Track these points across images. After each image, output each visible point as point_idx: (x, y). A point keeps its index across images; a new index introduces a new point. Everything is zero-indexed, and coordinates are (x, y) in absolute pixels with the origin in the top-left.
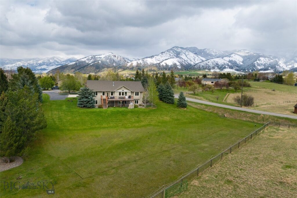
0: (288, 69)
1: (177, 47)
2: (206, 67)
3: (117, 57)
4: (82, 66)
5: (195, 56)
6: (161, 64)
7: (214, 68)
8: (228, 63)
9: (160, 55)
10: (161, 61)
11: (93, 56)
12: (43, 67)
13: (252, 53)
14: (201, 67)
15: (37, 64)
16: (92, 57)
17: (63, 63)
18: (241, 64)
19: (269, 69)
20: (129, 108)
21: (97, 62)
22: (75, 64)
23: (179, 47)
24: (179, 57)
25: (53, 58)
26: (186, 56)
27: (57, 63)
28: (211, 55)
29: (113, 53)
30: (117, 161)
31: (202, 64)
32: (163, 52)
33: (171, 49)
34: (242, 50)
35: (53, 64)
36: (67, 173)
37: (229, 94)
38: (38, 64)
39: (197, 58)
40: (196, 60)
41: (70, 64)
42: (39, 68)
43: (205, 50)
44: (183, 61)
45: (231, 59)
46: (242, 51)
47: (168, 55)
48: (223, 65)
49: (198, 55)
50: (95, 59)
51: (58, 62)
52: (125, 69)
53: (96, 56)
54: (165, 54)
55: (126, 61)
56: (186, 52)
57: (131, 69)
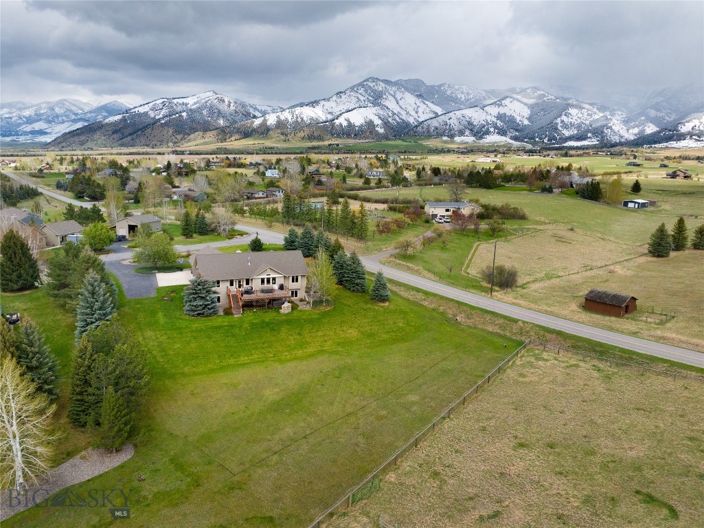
0: (632, 138)
1: (375, 80)
2: (445, 131)
3: (227, 103)
4: (140, 127)
5: (418, 102)
6: (337, 122)
7: (461, 133)
8: (495, 120)
9: (335, 98)
10: (338, 113)
11: (166, 100)
12: (38, 126)
13: (553, 97)
14: (432, 131)
15: (21, 118)
16: (163, 102)
17: (89, 115)
18: (526, 122)
19: (588, 138)
20: (282, 311)
21: (177, 115)
22: (121, 120)
23: (379, 80)
24: (379, 105)
25: (61, 103)
26: (398, 103)
27: (73, 117)
28: (455, 100)
29: (216, 94)
30: (277, 437)
31: (435, 123)
32: (341, 93)
33: (361, 85)
34: (528, 88)
35: (65, 118)
36: (207, 465)
37: (478, 243)
38: (25, 119)
39: (422, 107)
40: (420, 114)
41: (108, 119)
42: (28, 128)
43: (442, 88)
44: (390, 115)
45: (502, 110)
46: (528, 91)
47: (354, 100)
48: (484, 127)
49: (426, 99)
50: (172, 107)
51: (76, 114)
52: (247, 134)
53: (174, 99)
54: (345, 96)
55: (250, 113)
56: (398, 93)
57: (263, 133)
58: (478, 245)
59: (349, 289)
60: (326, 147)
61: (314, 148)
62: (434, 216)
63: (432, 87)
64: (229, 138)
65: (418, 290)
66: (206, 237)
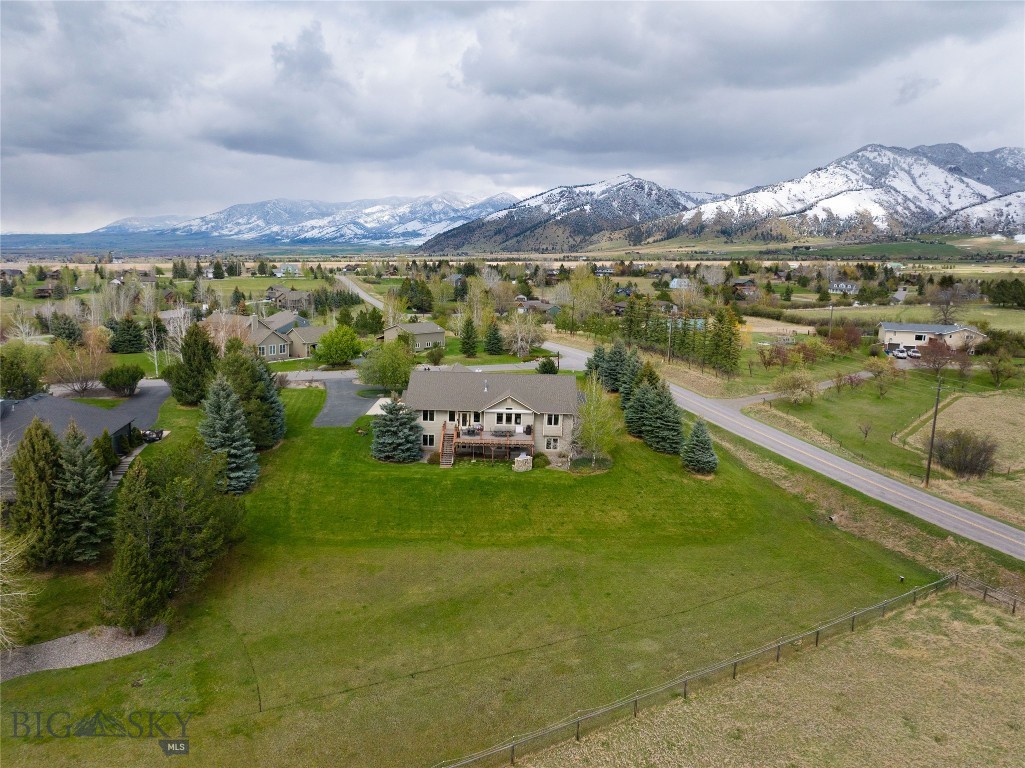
1: (878, 148)
2: (997, 225)
3: (646, 190)
4: (529, 225)
5: (952, 179)
6: (810, 214)
9: (809, 177)
10: (813, 201)
11: (565, 189)
12: (411, 226)
14: (972, 225)
15: (394, 217)
16: (561, 192)
17: (471, 212)
20: (515, 467)
21: (578, 209)
22: (506, 217)
23: (885, 148)
24: (881, 186)
25: (440, 198)
26: (915, 183)
27: (452, 214)
29: (632, 178)
31: (979, 213)
32: (821, 169)
33: (854, 156)
35: (442, 216)
37: (957, 394)
38: (398, 218)
39: (958, 187)
40: (954, 198)
41: (491, 216)
42: (401, 229)
43: (998, 156)
44: (900, 200)
47: (841, 179)
49: (966, 175)
50: (573, 198)
51: (456, 211)
52: (671, 234)
53: (576, 187)
54: (826, 175)
55: (679, 204)
56: (915, 166)
57: (694, 232)
58: (956, 399)
59: (651, 446)
60: (789, 251)
61: (768, 252)
62: (894, 346)
63: (979, 155)
64: (646, 239)
65: (779, 460)
66: (497, 357)
